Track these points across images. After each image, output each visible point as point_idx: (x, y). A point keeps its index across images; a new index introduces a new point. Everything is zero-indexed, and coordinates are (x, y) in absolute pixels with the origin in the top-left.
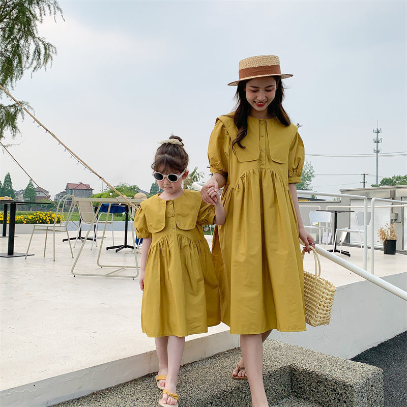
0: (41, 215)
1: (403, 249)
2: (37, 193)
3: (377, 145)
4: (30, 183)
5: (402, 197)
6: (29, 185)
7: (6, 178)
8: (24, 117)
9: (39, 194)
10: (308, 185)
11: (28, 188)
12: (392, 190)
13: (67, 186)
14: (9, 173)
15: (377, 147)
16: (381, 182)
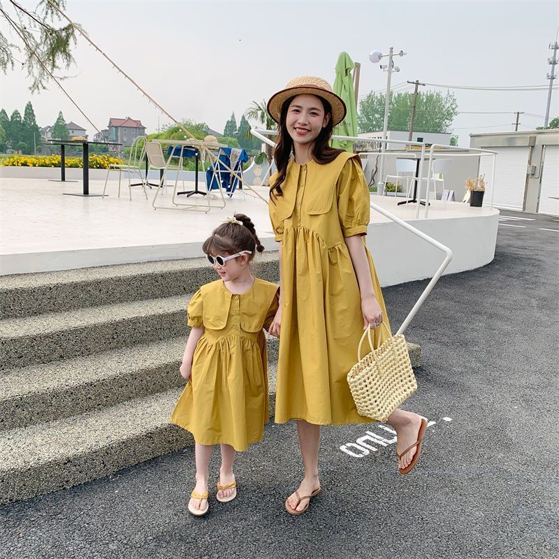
0: (98, 158)
1: (537, 212)
2: (70, 131)
3: (553, 68)
4: (60, 117)
5: (543, 146)
6: (58, 119)
7: (27, 109)
8: (77, 42)
9: (73, 132)
10: (447, 126)
11: (57, 124)
12: (532, 135)
13: (110, 122)
14: (30, 102)
15: (553, 71)
16: (551, 124)
